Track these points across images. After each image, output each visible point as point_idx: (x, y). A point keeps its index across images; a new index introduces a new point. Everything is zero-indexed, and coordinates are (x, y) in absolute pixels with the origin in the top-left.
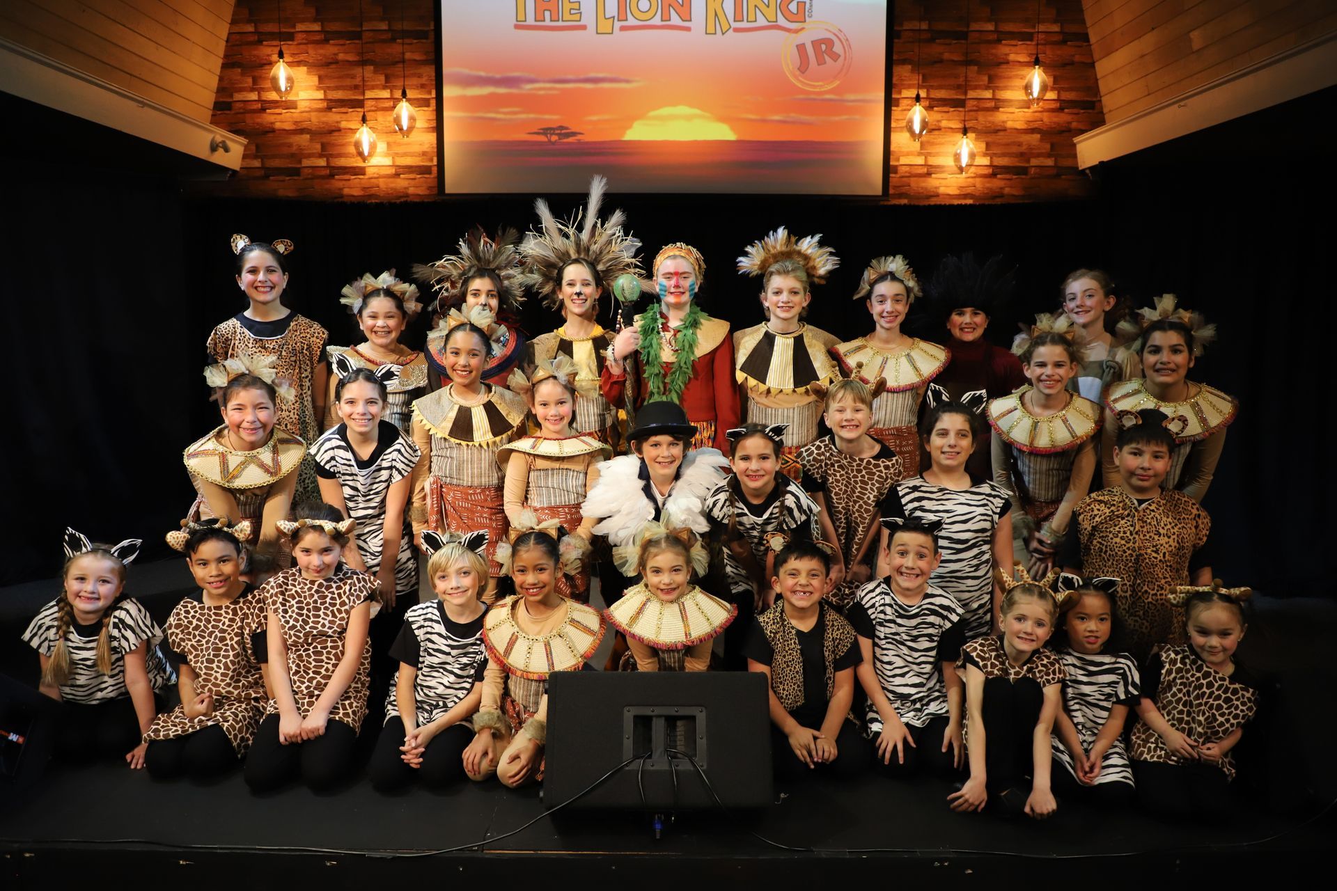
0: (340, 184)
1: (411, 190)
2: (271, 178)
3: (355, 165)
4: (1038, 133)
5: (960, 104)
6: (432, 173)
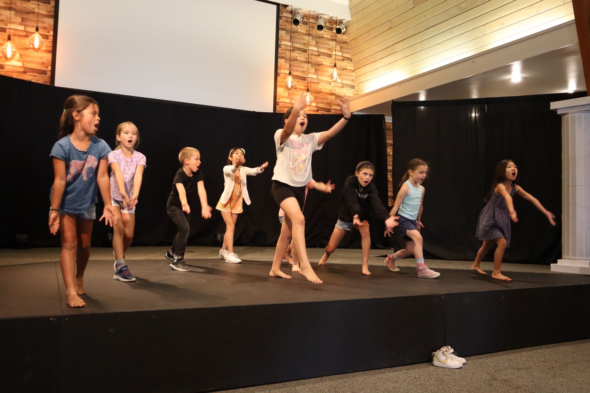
4: (335, 96)
5: (304, 79)
6: (47, 74)
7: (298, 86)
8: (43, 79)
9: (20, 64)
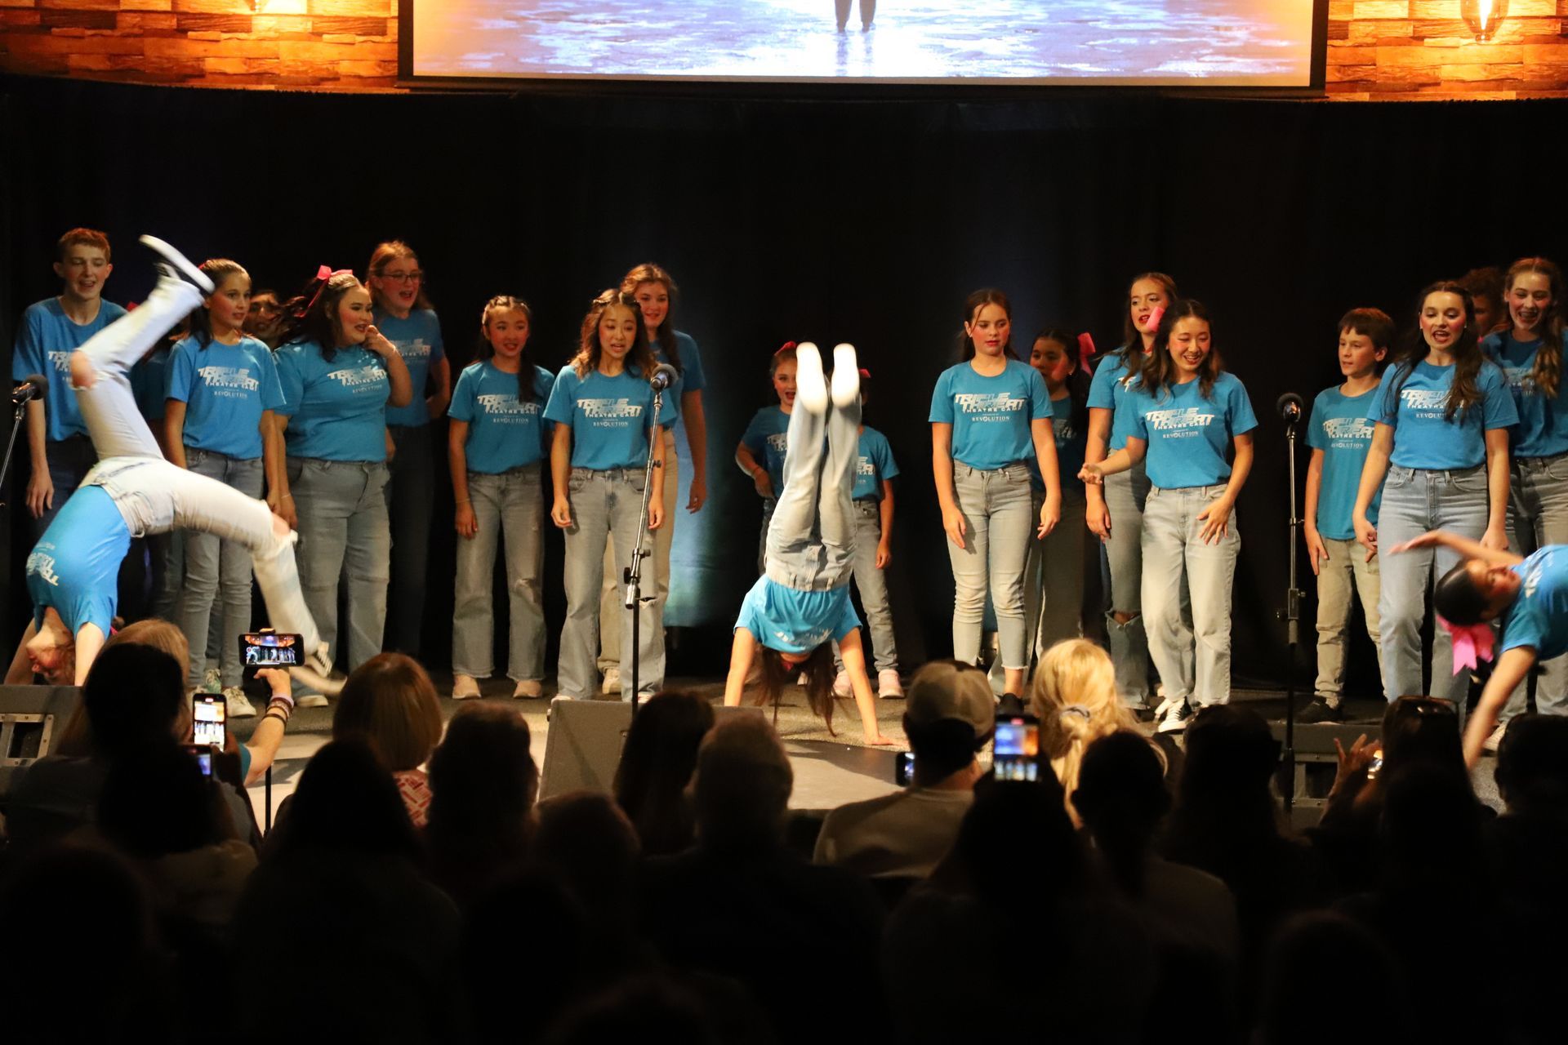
0: (198, 49)
1: (345, 68)
2: (55, 30)
3: (231, 11)
6: (388, 32)
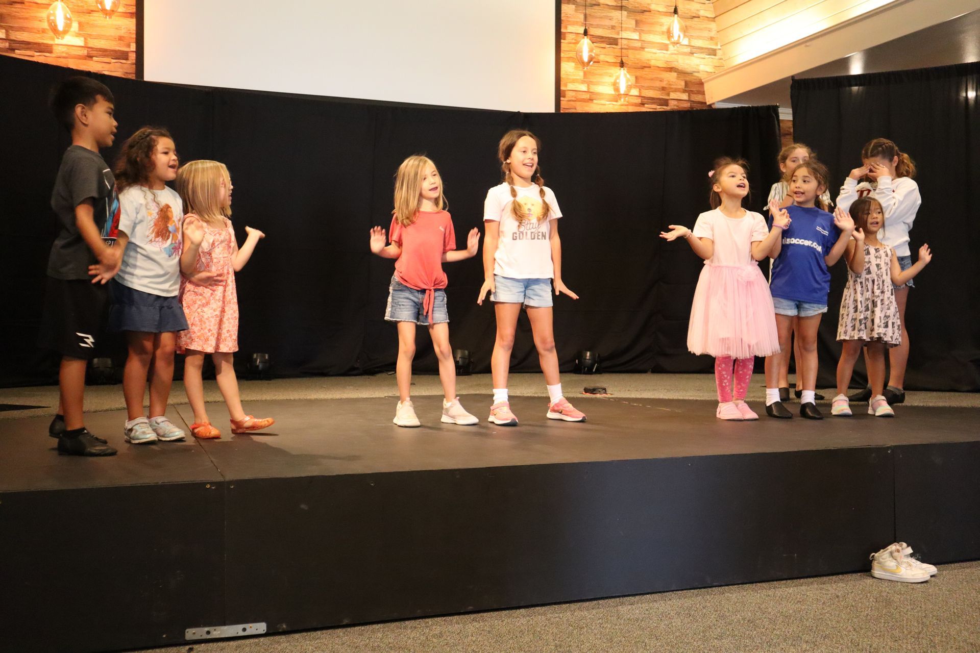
4: (676, 72)
5: (613, 42)
6: (129, 58)
7: (602, 58)
8: (122, 68)
9: (80, 42)
